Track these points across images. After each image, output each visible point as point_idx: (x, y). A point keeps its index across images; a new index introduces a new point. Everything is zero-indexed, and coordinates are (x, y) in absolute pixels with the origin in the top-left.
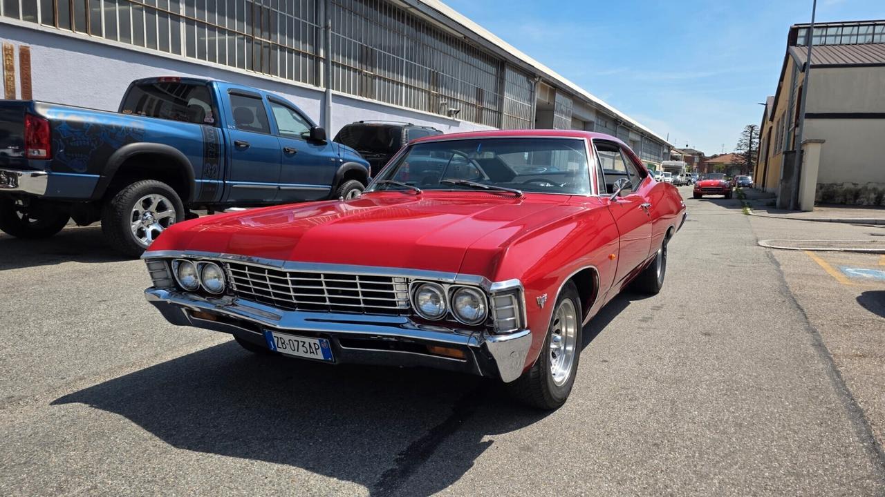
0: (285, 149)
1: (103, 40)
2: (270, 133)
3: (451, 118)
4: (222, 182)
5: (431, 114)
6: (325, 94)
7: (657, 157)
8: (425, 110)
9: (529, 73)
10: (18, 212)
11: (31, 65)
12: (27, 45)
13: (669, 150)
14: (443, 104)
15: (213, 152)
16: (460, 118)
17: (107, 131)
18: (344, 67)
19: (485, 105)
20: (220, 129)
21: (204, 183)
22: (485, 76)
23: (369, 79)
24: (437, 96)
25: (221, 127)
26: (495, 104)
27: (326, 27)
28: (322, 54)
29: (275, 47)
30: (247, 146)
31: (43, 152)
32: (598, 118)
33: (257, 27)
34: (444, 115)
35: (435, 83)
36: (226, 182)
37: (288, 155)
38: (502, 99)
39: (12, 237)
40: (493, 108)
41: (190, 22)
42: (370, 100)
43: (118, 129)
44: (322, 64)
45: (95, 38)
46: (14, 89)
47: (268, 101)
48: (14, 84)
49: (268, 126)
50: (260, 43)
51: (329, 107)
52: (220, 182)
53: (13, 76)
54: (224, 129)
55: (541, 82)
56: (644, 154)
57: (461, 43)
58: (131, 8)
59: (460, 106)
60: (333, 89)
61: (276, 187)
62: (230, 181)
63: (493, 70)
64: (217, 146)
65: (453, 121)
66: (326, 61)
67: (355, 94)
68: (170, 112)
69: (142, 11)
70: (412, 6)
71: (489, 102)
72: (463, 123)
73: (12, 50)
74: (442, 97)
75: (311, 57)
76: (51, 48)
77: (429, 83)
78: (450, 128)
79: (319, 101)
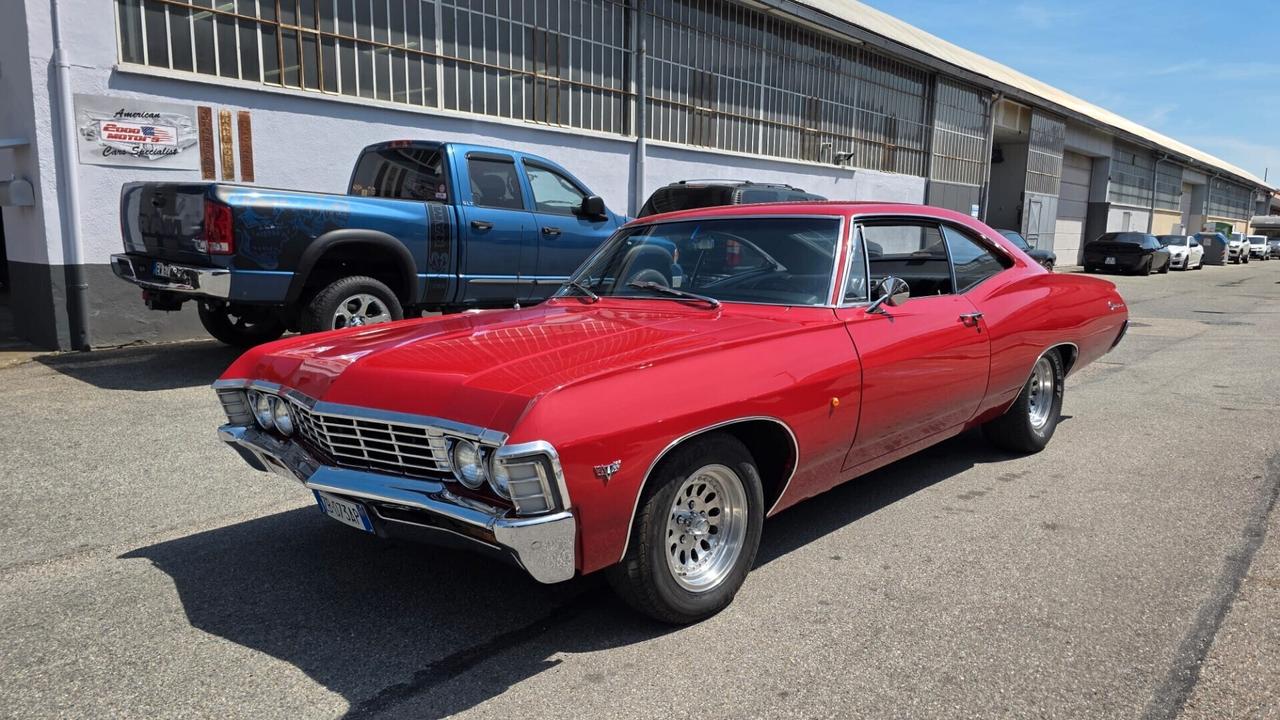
0: (543, 230)
1: (340, 96)
2: (523, 208)
3: (840, 167)
4: (454, 276)
5: (806, 162)
6: (637, 145)
7: (1241, 211)
8: (795, 157)
9: (983, 88)
10: (230, 316)
11: (253, 135)
12: (247, 109)
13: (1269, 197)
14: (825, 147)
15: (442, 236)
16: (855, 165)
17: (303, 217)
18: (666, 105)
19: (900, 142)
20: (451, 207)
21: (431, 278)
22: (901, 99)
23: (706, 119)
24: (817, 135)
25: (454, 204)
26: (918, 139)
27: (639, 51)
28: (633, 91)
29: (565, 86)
30: (489, 228)
31: (225, 247)
32: (1116, 149)
33: (540, 61)
34: (828, 162)
35: (813, 114)
36: (461, 276)
37: (547, 236)
38: (930, 132)
39: (226, 345)
40: (916, 146)
41: (449, 63)
42: (706, 149)
43: (316, 213)
44: (633, 103)
45: (329, 96)
46: (232, 165)
47: (522, 165)
48: (232, 159)
49: (519, 199)
50: (543, 82)
51: (642, 164)
52: (451, 276)
53: (231, 149)
54: (458, 206)
55: (1002, 100)
56: (1215, 206)
57: (858, 52)
58: (373, 52)
59: (855, 147)
60: (649, 136)
61: (530, 281)
62: (466, 274)
63: (917, 87)
64: (446, 226)
65: (843, 170)
66: (638, 98)
67: (683, 141)
68: (415, 184)
69: (387, 55)
70: (773, 7)
71: (907, 137)
72: (859, 172)
73: (229, 117)
74: (824, 137)
75: (617, 95)
76: (275, 112)
77: (803, 117)
78: (836, 182)
79: (628, 156)
